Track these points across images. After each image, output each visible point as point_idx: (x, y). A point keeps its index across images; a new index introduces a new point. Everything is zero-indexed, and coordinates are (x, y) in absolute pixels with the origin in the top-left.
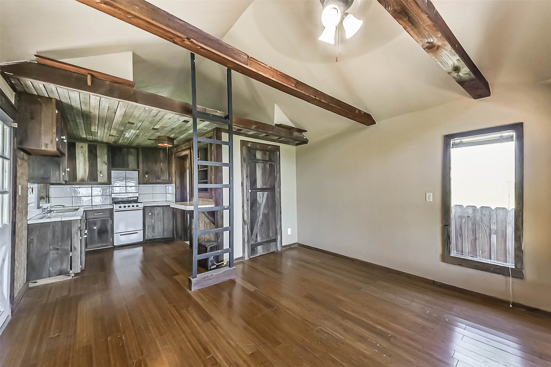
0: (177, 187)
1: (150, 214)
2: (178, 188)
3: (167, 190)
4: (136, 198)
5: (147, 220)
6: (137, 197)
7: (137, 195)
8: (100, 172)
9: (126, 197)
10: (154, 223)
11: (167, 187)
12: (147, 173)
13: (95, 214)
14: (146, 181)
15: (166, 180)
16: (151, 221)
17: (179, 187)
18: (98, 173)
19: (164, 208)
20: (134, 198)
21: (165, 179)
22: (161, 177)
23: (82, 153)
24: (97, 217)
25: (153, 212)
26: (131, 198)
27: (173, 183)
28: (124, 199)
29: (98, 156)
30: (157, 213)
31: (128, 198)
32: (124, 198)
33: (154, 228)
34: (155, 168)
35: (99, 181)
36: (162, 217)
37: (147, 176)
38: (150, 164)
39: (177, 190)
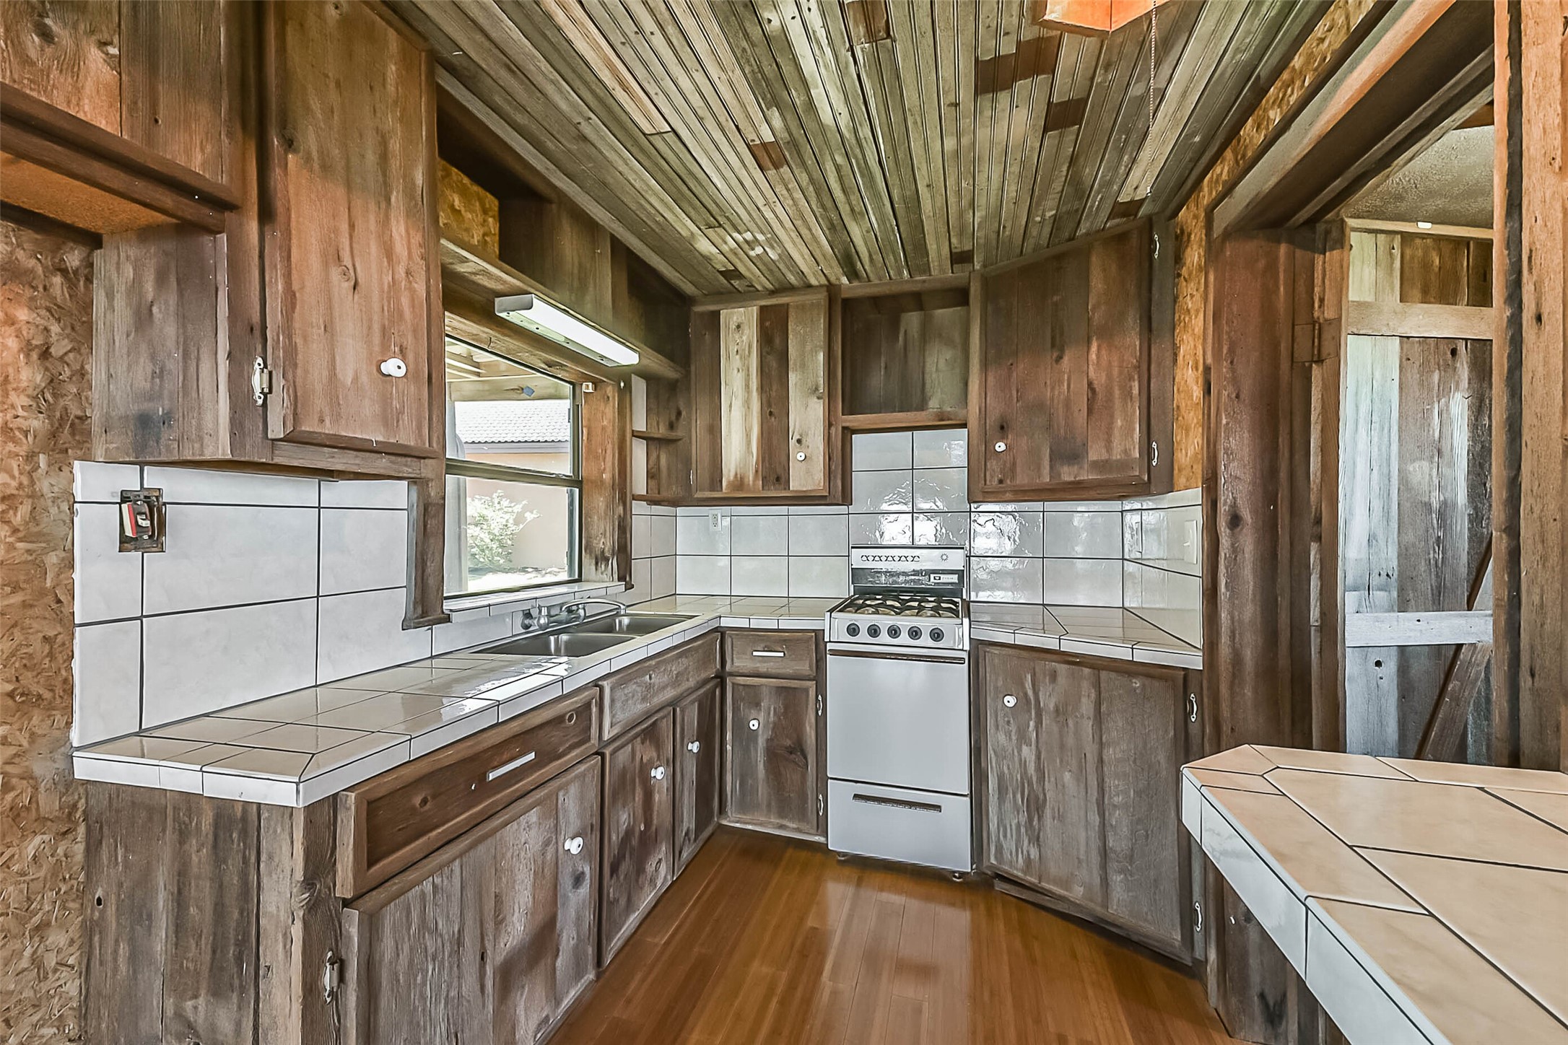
0: (1223, 509)
1: (1010, 701)
2: (1235, 521)
3: (1127, 536)
4: (954, 578)
5: (997, 738)
6: (960, 573)
7: (956, 560)
8: (799, 441)
9: (909, 566)
10: (1040, 770)
11: (1128, 516)
12: (1003, 429)
13: (755, 653)
14: (995, 482)
15: (1124, 465)
16: (1020, 751)
17: (1247, 515)
18: (792, 443)
19: (1104, 674)
20: (945, 578)
21: (1117, 455)
22: (1085, 445)
23: (738, 357)
24: (763, 668)
25: (1030, 693)
26: (932, 576)
27: (1180, 480)
28: (902, 578)
29: (791, 363)
30: (1052, 706)
31: (916, 573)
32: (898, 574)
33: (1035, 806)
34: (1053, 389)
35: (796, 485)
36: (1090, 750)
37: (1000, 447)
38: (1021, 366)
39: (1225, 542)
